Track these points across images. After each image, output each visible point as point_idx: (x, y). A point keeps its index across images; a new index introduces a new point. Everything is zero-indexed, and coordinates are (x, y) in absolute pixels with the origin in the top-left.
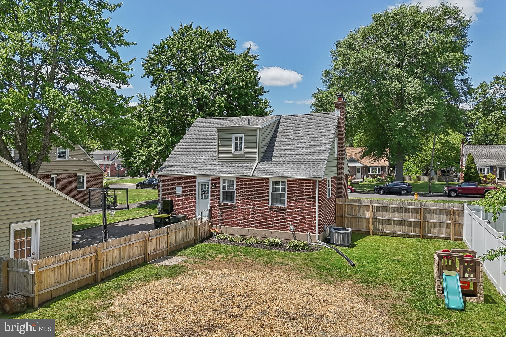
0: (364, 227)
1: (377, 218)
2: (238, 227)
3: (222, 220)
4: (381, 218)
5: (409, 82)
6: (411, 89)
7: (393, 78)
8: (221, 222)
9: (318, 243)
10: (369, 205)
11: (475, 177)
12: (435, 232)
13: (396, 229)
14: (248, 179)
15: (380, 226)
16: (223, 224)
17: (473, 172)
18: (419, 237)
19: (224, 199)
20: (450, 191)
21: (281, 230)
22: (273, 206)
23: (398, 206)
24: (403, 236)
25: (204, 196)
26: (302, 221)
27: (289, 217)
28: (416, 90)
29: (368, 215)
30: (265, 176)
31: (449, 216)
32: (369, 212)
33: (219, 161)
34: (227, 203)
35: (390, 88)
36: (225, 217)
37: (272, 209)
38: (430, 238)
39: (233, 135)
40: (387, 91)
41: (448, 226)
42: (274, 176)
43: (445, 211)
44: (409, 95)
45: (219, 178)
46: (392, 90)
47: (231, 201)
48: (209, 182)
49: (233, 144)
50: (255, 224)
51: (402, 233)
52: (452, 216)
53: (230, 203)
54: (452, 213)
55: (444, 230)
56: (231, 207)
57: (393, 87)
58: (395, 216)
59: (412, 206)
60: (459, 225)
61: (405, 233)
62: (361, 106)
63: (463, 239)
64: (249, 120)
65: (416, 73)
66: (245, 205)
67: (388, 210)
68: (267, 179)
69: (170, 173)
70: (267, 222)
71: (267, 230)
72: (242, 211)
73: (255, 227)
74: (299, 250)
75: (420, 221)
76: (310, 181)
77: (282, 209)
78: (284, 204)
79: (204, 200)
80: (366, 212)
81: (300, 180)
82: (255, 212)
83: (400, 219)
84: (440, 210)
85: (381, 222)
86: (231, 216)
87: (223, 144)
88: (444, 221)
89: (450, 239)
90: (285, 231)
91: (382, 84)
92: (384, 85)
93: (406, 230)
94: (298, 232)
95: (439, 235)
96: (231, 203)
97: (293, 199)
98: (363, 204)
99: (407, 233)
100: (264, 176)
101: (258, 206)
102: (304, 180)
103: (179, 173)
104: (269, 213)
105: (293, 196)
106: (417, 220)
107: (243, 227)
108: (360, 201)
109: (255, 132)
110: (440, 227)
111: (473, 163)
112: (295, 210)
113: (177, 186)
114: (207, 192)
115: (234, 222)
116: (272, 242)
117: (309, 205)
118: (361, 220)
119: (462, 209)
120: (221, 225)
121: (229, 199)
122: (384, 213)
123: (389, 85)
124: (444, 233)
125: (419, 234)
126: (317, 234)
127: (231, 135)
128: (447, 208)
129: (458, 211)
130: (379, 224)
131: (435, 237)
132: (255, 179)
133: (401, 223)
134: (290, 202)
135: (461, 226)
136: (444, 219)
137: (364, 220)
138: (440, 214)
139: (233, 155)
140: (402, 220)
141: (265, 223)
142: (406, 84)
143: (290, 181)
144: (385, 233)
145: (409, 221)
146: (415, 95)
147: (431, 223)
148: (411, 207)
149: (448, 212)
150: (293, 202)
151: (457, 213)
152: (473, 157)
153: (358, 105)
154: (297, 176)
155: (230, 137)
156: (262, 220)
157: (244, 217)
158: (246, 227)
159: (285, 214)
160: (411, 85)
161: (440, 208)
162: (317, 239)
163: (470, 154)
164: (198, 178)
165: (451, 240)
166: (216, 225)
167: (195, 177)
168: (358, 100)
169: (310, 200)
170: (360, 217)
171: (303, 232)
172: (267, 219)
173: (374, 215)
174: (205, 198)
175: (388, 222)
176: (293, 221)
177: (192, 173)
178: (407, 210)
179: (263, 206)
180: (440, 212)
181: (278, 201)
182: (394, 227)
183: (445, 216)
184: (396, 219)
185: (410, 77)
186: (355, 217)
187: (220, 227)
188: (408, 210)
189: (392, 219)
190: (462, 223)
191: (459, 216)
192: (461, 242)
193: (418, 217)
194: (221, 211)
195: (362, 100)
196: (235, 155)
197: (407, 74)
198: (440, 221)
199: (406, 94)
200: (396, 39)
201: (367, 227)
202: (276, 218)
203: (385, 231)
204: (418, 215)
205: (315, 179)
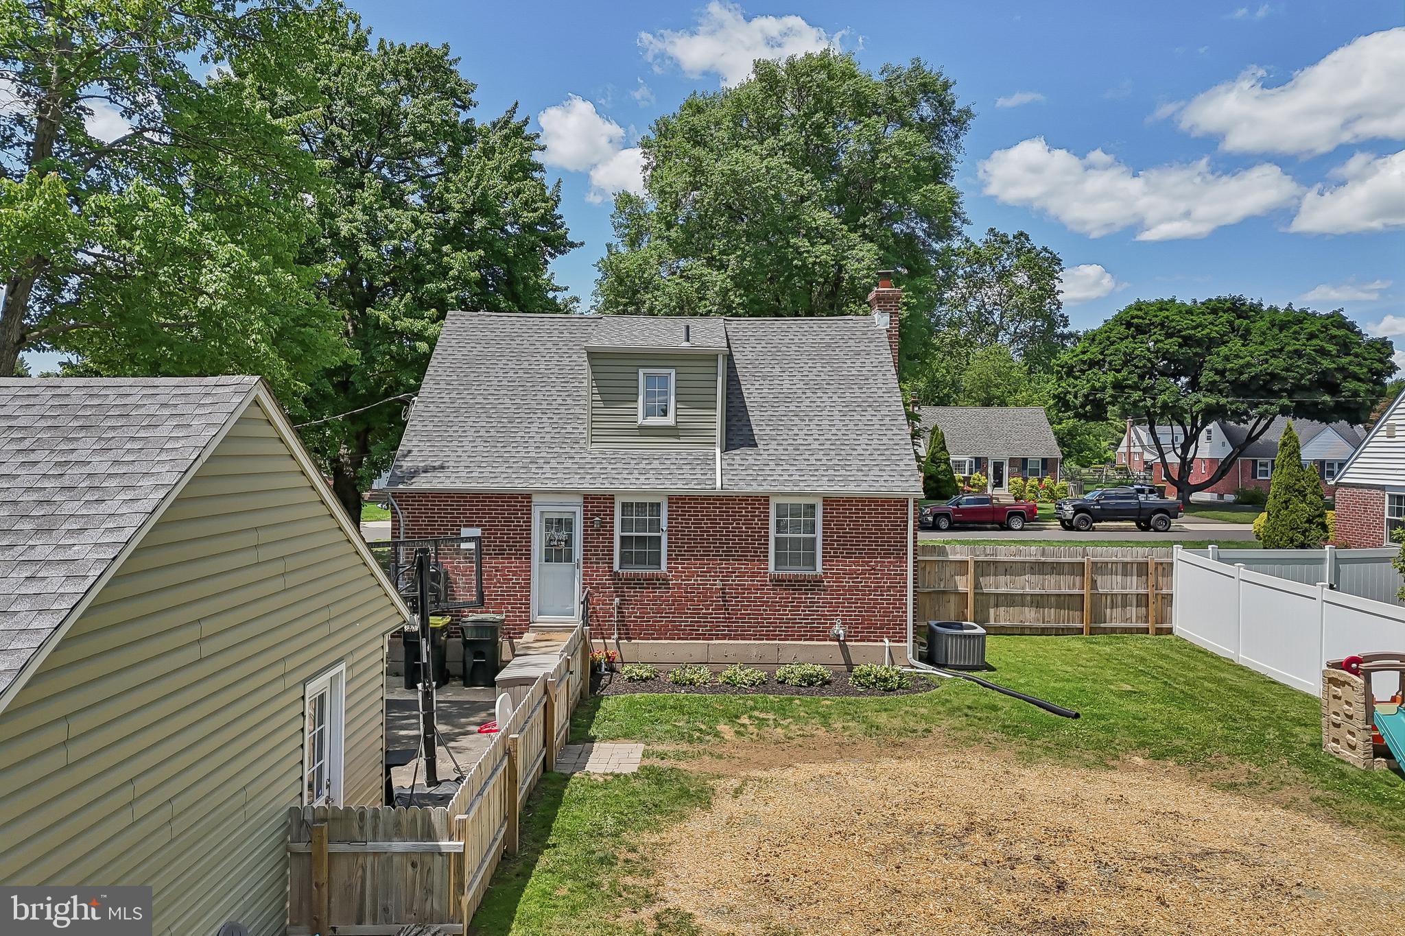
0: (952, 616)
1: (985, 590)
2: (674, 639)
3: (622, 622)
4: (993, 590)
5: (852, 248)
6: (856, 265)
7: (814, 235)
8: (619, 629)
9: (913, 667)
10: (964, 558)
11: (947, 481)
12: (1114, 618)
13: (1029, 616)
14: (707, 498)
15: (992, 611)
16: (627, 633)
17: (945, 470)
18: (1081, 631)
19: (624, 560)
20: (936, 516)
21: (805, 640)
22: (781, 573)
23: (1033, 559)
24: (1044, 632)
25: (557, 553)
26: (866, 611)
27: (829, 603)
28: (869, 268)
29: (964, 584)
30: (760, 489)
31: (1144, 578)
32: (964, 578)
33: (594, 446)
34: (640, 571)
35: (811, 260)
36: (632, 613)
37: (778, 582)
38: (1105, 631)
39: (641, 372)
40: (804, 265)
41: (1143, 601)
42: (788, 489)
43: (1135, 566)
44: (852, 279)
45: (611, 498)
46: (814, 263)
47: (647, 566)
48: (579, 511)
49: (641, 398)
50: (728, 626)
51: (1043, 625)
52: (1152, 579)
53: (648, 572)
54: (1151, 569)
55: (1133, 611)
56: (651, 582)
57: (816, 257)
58: (1027, 585)
59: (1065, 557)
60: (1164, 597)
61: (1048, 625)
62: (737, 300)
63: (1171, 629)
64: (688, 327)
65: (864, 226)
66: (698, 576)
67: (1008, 569)
68: (764, 500)
69: (440, 486)
70: (765, 619)
71: (765, 642)
72: (687, 592)
73: (727, 635)
74: (892, 690)
75: (1081, 592)
76: (887, 500)
77: (810, 582)
78: (811, 568)
79: (554, 567)
80: (957, 578)
81: (861, 500)
82: (728, 593)
83: (1037, 591)
84: (1125, 564)
85: (992, 601)
86: (652, 609)
87: (607, 397)
88: (1134, 591)
89: (1146, 631)
90: (817, 640)
91: (792, 247)
92: (797, 249)
93: (1051, 616)
94: (856, 641)
95: (1123, 625)
96: (651, 571)
97: (843, 553)
98: (951, 557)
99: (1055, 625)
100: (755, 488)
101: (736, 577)
102: (872, 500)
103: (474, 486)
104: (769, 595)
105: (837, 546)
106: (1076, 591)
107: (691, 639)
108: (941, 551)
109: (713, 364)
110: (1124, 606)
111: (944, 449)
112: (847, 582)
113: (465, 526)
114: (566, 541)
115: (662, 626)
116: (811, 676)
117: (884, 564)
118: (946, 598)
119: (1169, 560)
120: (620, 638)
121: (641, 560)
122: (1002, 579)
123: (808, 252)
124: (1134, 619)
125: (1079, 625)
126: (909, 644)
127: (633, 369)
128: (1140, 559)
129: (1162, 564)
130: (988, 608)
131: (1113, 630)
132: (730, 499)
133: (1039, 601)
134: (833, 561)
135: (1168, 599)
136: (1133, 586)
137: (953, 598)
138: (1125, 574)
139: (641, 428)
140: (1043, 592)
141: (758, 623)
142: (844, 251)
143: (830, 502)
144: (1003, 627)
145: (1059, 595)
146: (869, 280)
147: (1106, 595)
148: (1063, 560)
149: (1142, 569)
150: (841, 561)
151: (1160, 569)
152: (942, 434)
153: (732, 298)
154: (852, 489)
155: (633, 376)
156: (749, 614)
157: (694, 609)
158: (699, 639)
159: (817, 594)
160: (857, 254)
161: (1125, 560)
162: (910, 656)
163: (936, 428)
164: (535, 499)
165: (1148, 633)
166: (603, 638)
167: (528, 497)
168: (729, 284)
169: (888, 554)
170: (944, 592)
171: (869, 641)
172: (764, 610)
173: (977, 585)
174: (559, 560)
175: (1010, 600)
176: (843, 611)
177: (519, 485)
178: (1053, 568)
179: (754, 574)
180: (1126, 569)
181: (795, 561)
182: (1022, 613)
183: (1135, 578)
184: (1028, 590)
185: (853, 236)
186: (929, 593)
187: (618, 643)
188: (1056, 568)
189: (1021, 591)
190: (1169, 592)
191: (1163, 576)
192: (1169, 637)
193: (1078, 584)
194: (617, 596)
195: (737, 286)
196: (645, 431)
197: (845, 227)
198: (1124, 591)
199: (847, 276)
200: (819, 135)
201: (958, 616)
202: (792, 606)
203: (1002, 623)
204: (1078, 579)
205: (902, 495)
